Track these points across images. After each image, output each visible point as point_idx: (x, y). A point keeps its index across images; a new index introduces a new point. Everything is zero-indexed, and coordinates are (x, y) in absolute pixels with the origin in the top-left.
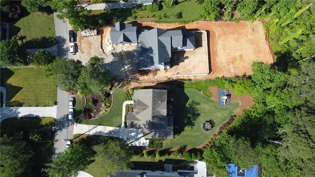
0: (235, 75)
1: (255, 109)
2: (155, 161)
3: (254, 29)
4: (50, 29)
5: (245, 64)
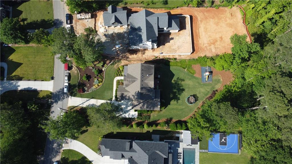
0: (217, 55)
1: (234, 84)
2: (143, 132)
3: (233, 14)
4: (49, 13)
5: (225, 44)
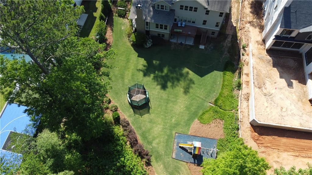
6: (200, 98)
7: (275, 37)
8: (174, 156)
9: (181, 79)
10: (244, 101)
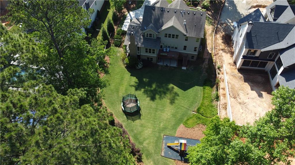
6: (184, 107)
7: (242, 57)
8: (163, 154)
9: (167, 92)
10: (223, 110)
